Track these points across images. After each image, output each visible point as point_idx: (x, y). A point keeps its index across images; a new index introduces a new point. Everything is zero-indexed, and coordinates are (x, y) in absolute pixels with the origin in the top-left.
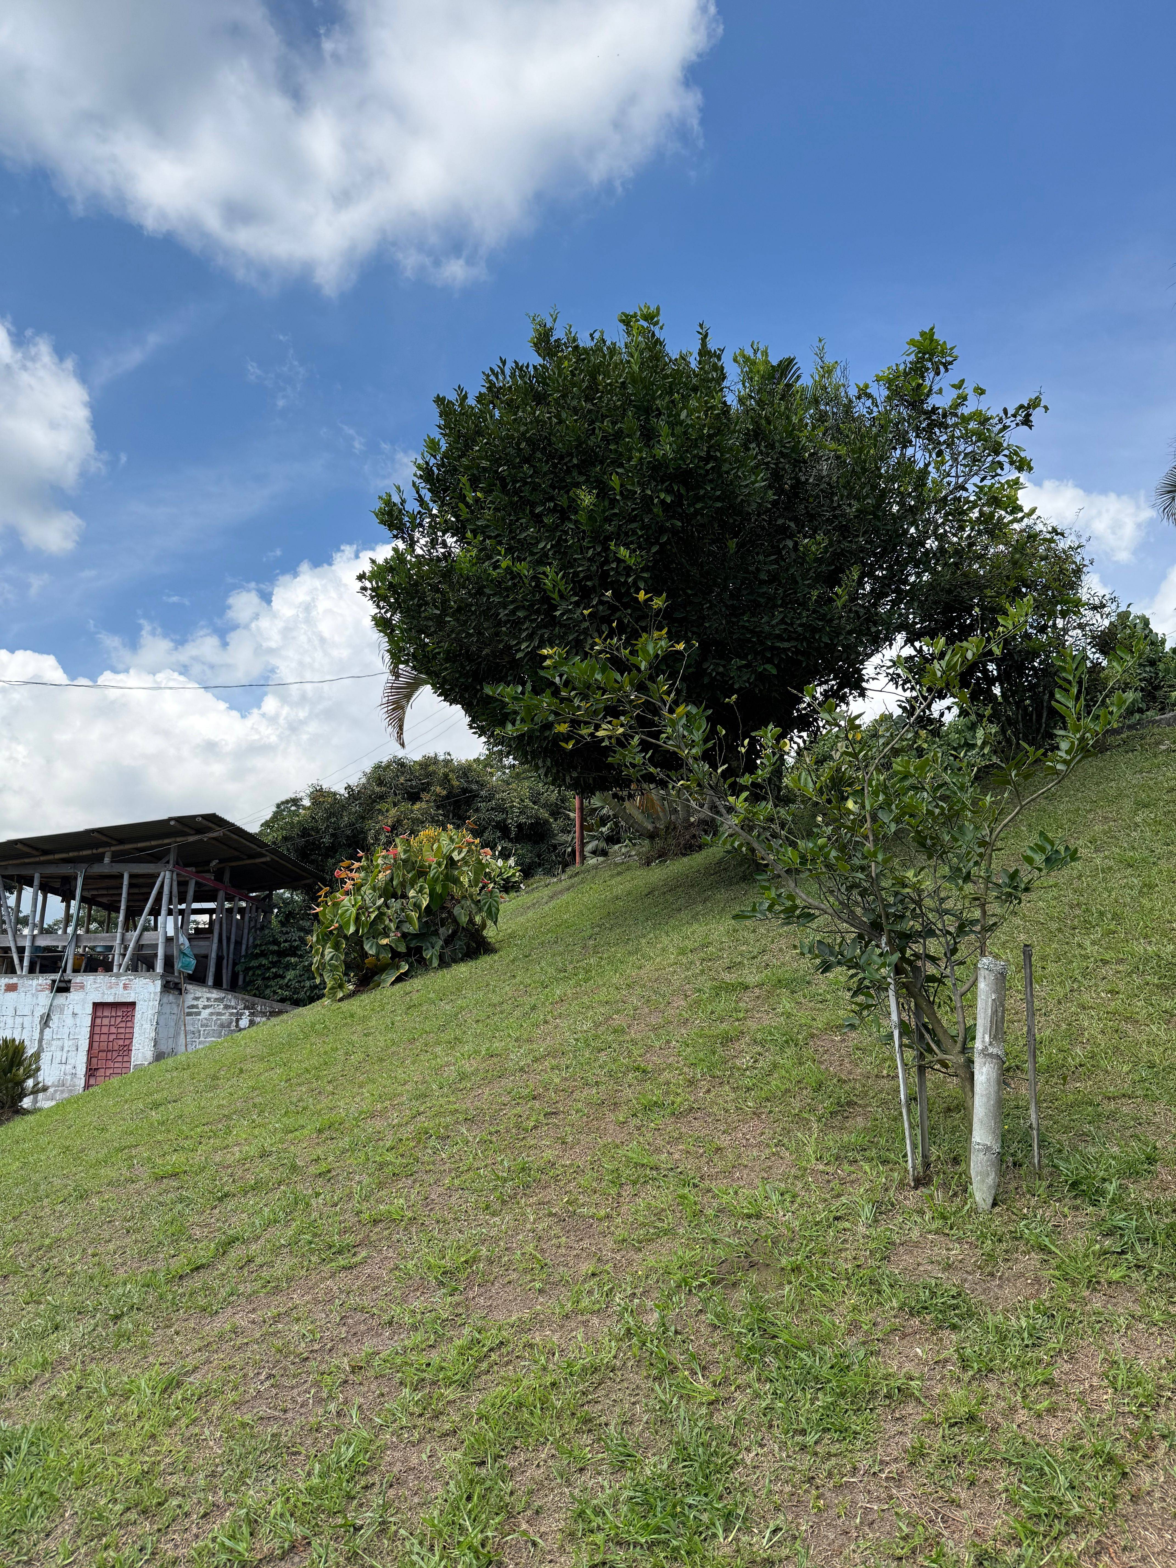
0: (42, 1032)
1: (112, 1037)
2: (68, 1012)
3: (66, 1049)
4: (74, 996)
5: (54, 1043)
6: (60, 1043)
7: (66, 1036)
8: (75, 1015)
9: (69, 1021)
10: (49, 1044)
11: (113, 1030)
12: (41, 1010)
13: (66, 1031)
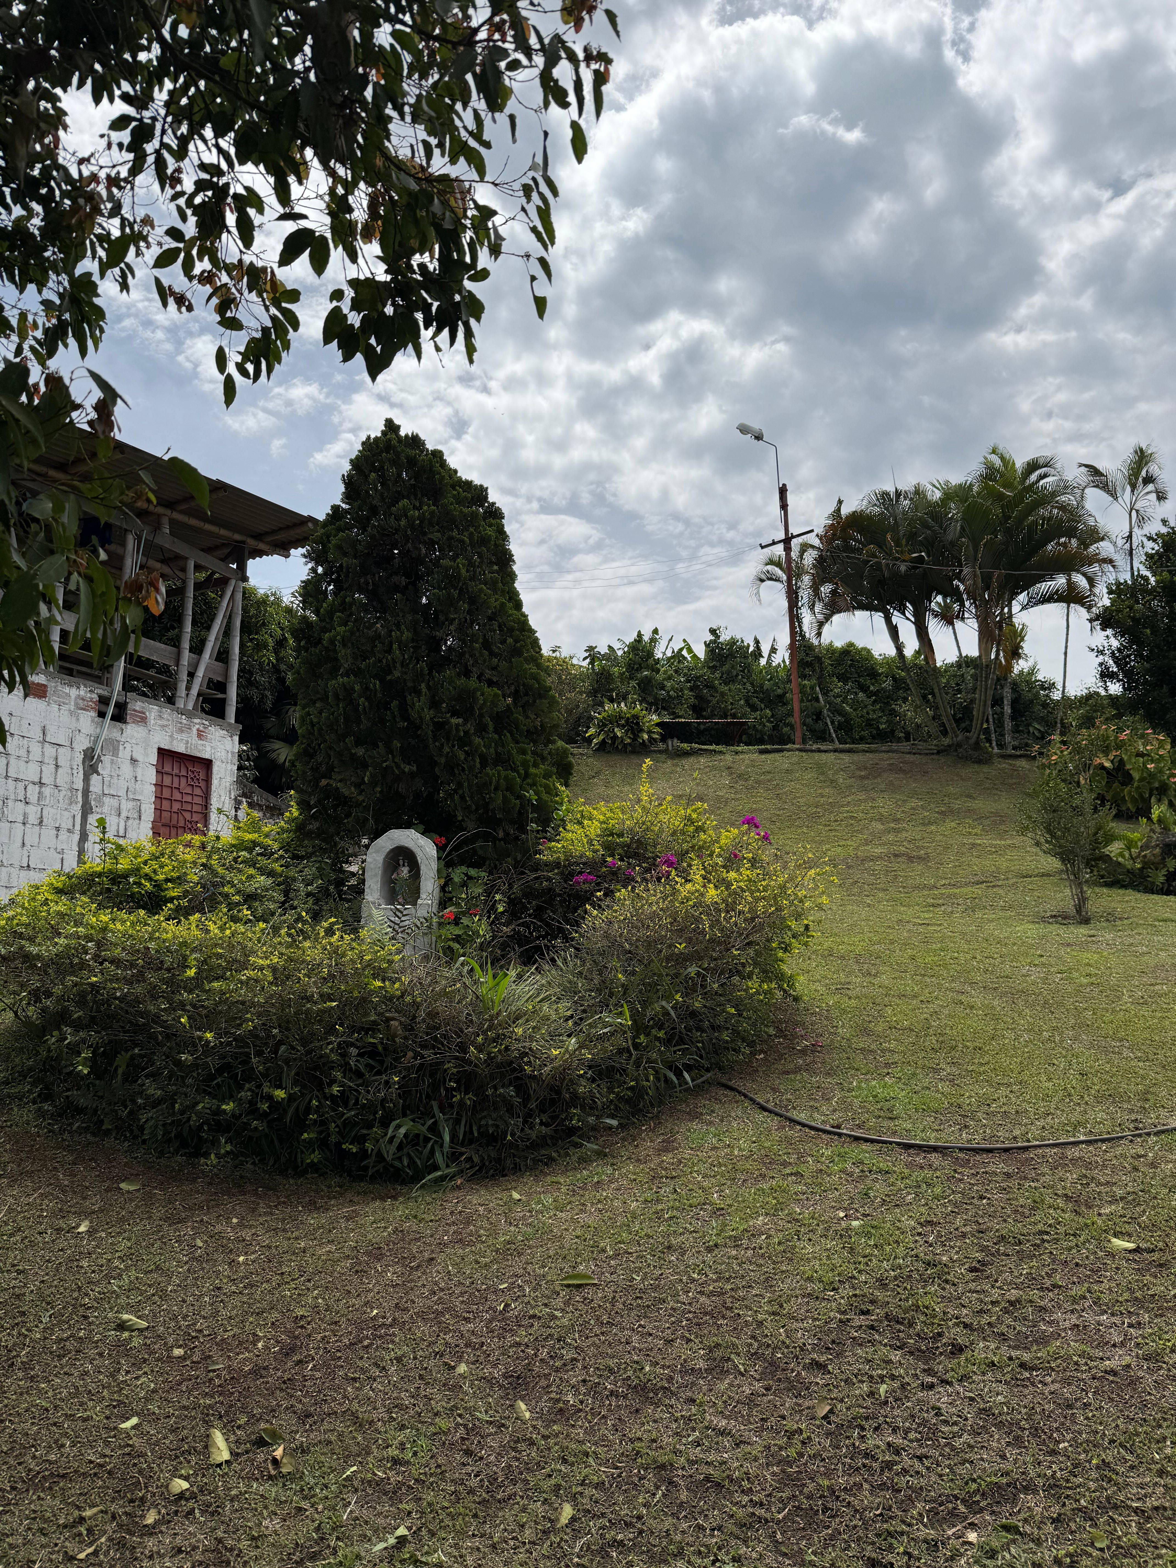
0: (86, 779)
1: (176, 806)
2: (124, 754)
3: (124, 814)
4: (132, 731)
5: (106, 800)
6: (114, 802)
7: (122, 793)
8: (133, 761)
9: (126, 769)
10: (99, 800)
11: (177, 795)
12: (82, 743)
13: (123, 785)
